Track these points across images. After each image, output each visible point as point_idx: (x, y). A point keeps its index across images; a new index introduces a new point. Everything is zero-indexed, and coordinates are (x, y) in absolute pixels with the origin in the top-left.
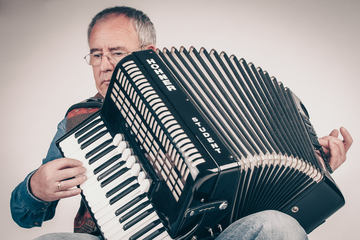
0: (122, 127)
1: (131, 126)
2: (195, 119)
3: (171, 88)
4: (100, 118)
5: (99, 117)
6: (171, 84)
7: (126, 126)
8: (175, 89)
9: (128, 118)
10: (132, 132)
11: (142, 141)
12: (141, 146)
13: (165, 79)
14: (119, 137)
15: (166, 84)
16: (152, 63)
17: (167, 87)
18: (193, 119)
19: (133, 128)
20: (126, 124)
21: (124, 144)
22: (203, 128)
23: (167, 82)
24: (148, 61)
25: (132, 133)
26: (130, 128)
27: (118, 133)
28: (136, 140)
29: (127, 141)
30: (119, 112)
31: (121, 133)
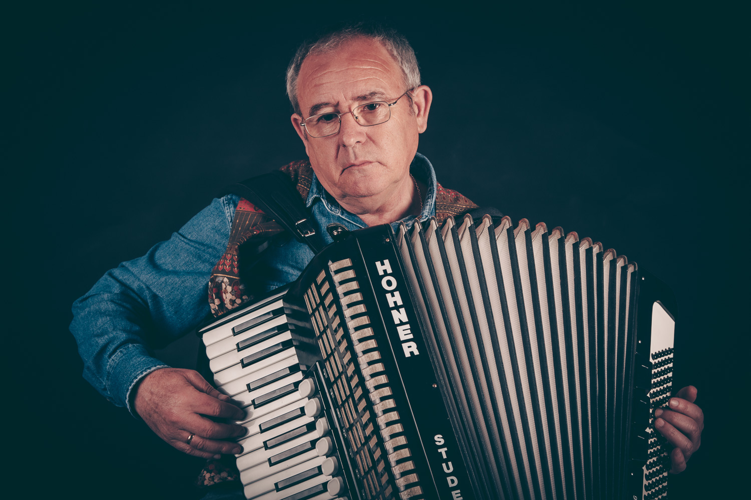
1: (332, 381)
2: (439, 439)
3: (410, 349)
6: (411, 336)
8: (416, 353)
11: (346, 423)
13: (404, 322)
15: (402, 337)
16: (386, 273)
17: (403, 345)
20: (325, 371)
22: (450, 463)
23: (404, 333)
24: (378, 264)
26: (330, 383)
28: (339, 413)
30: (315, 337)
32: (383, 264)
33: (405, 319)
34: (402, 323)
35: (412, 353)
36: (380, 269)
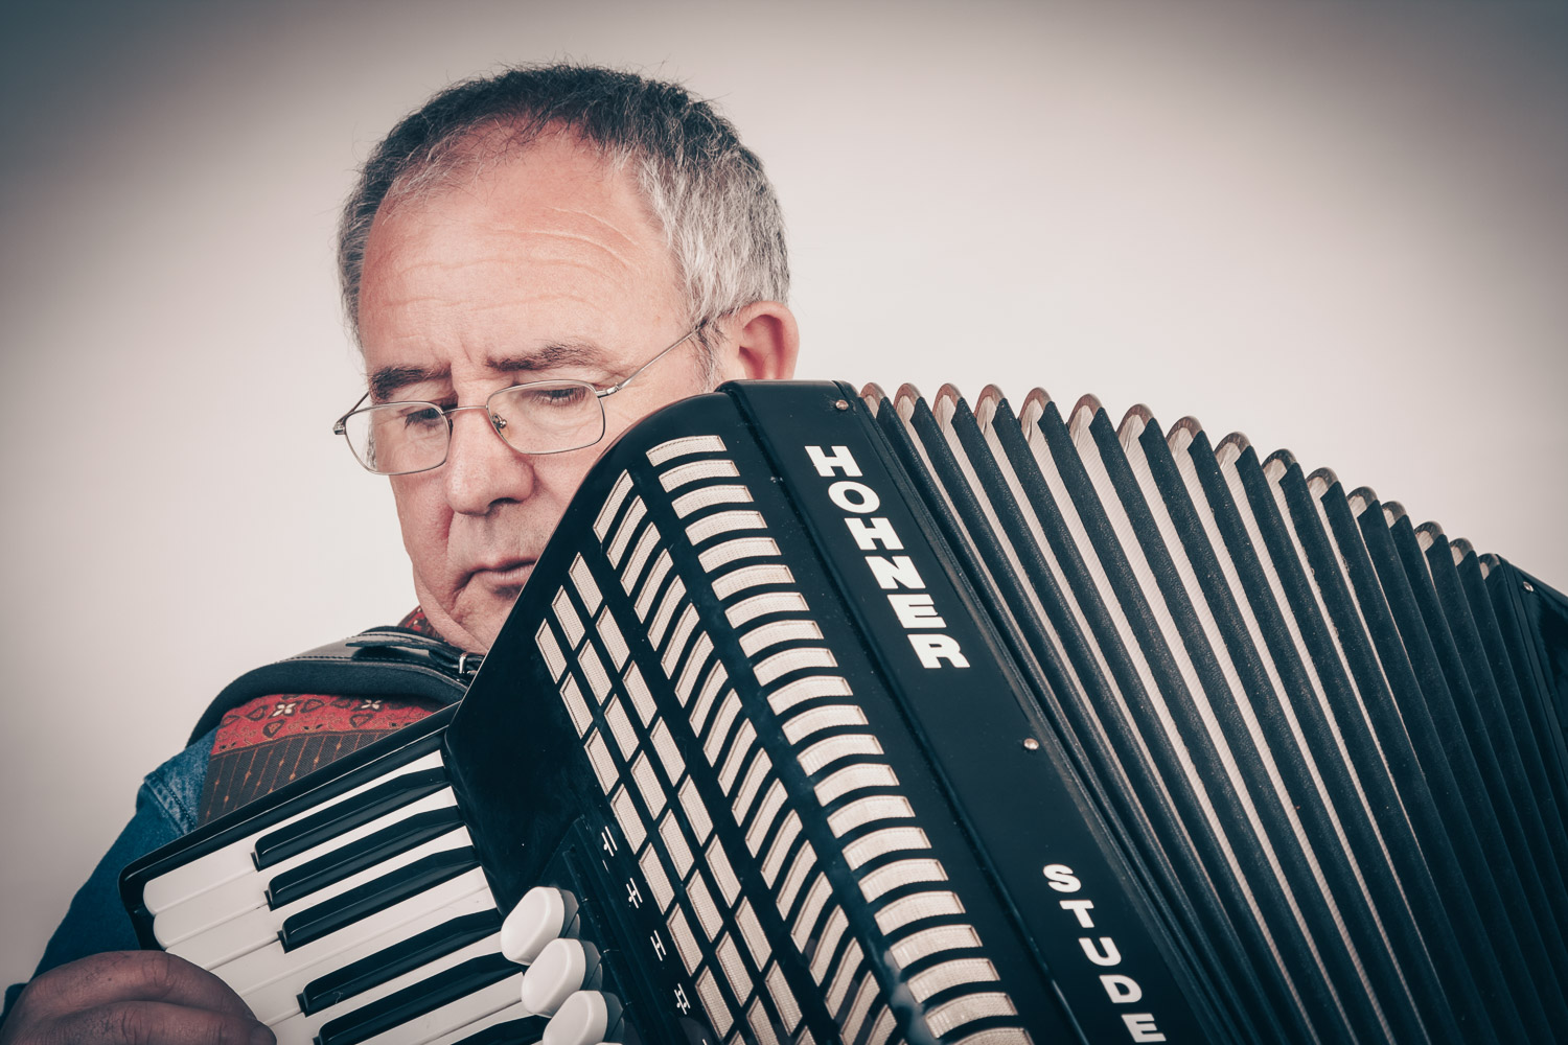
0: (573, 850)
1: (635, 848)
2: (1061, 877)
3: (935, 650)
4: (442, 764)
5: (433, 761)
6: (940, 623)
7: (606, 846)
8: (960, 662)
9: (623, 796)
10: (636, 892)
11: (692, 955)
12: (679, 993)
13: (910, 586)
14: (542, 907)
15: (909, 621)
16: (840, 474)
17: (913, 639)
18: (1050, 871)
19: (651, 865)
20: (607, 835)
21: (570, 958)
22: (1108, 943)
23: (913, 611)
24: (815, 452)
25: (634, 894)
26: (628, 862)
27: (546, 884)
28: (658, 946)
29: (592, 945)
30: (573, 745)
31: (563, 885)
32: (829, 453)
33: (914, 580)
34: (902, 589)
35: (944, 661)
36: (823, 464)
